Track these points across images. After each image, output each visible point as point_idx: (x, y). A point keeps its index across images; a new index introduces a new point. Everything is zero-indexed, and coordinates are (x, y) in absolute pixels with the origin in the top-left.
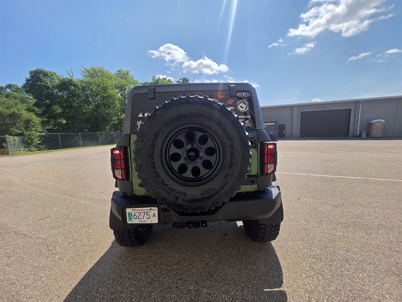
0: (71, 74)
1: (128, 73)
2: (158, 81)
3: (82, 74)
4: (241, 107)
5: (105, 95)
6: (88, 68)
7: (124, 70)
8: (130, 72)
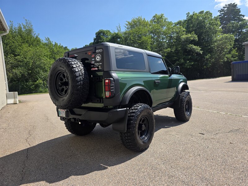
0: (119, 29)
1: (162, 16)
2: (192, 16)
3: (126, 27)
4: (98, 58)
5: (139, 41)
6: (130, 21)
7: (159, 14)
8: (164, 15)
